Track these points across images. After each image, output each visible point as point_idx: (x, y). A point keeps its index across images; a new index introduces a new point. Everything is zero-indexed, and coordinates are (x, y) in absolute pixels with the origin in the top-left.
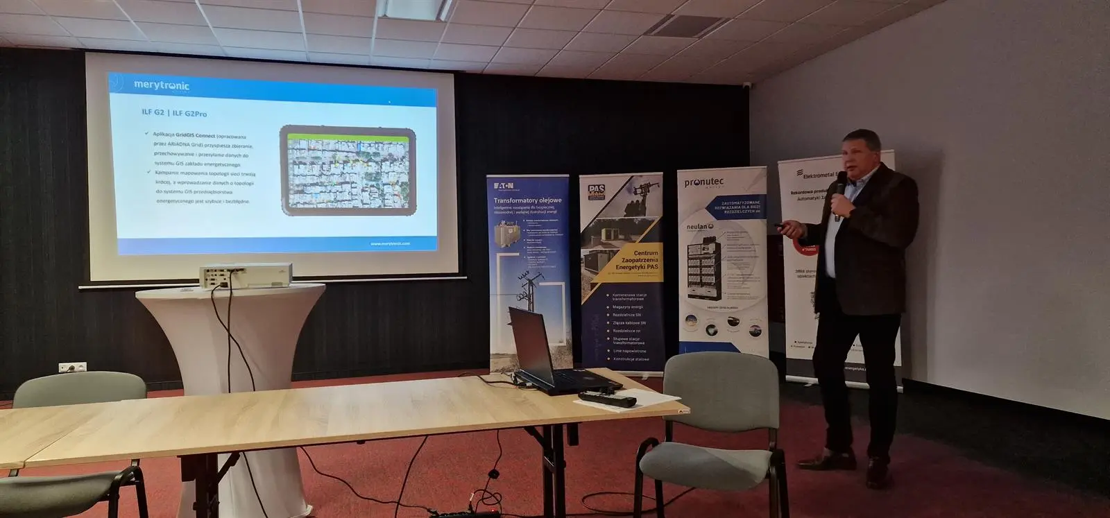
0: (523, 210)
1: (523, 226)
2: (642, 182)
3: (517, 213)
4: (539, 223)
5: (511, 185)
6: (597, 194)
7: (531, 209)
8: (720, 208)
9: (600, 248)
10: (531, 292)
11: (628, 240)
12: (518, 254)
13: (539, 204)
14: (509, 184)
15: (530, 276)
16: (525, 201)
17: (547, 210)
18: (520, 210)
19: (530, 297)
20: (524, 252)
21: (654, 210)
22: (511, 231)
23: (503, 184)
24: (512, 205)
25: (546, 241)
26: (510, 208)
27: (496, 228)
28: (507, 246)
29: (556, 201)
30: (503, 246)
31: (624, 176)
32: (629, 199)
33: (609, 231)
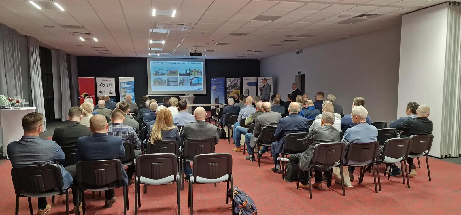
1: (217, 86)
2: (237, 79)
4: (220, 86)
5: (215, 80)
6: (230, 81)
7: (218, 84)
8: (249, 84)
9: (230, 90)
11: (234, 89)
12: (216, 91)
15: (218, 95)
16: (217, 82)
17: (221, 84)
21: (239, 84)
22: (215, 87)
25: (221, 89)
26: (215, 83)
27: (213, 87)
28: (214, 90)
29: (223, 82)
31: (234, 78)
32: (235, 82)
33: (231, 88)
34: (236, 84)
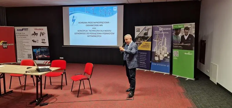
2: (148, 28)
6: (138, 31)
9: (138, 42)
11: (144, 41)
21: (150, 35)
31: (144, 27)
32: (145, 32)
33: (140, 39)
34: (146, 34)
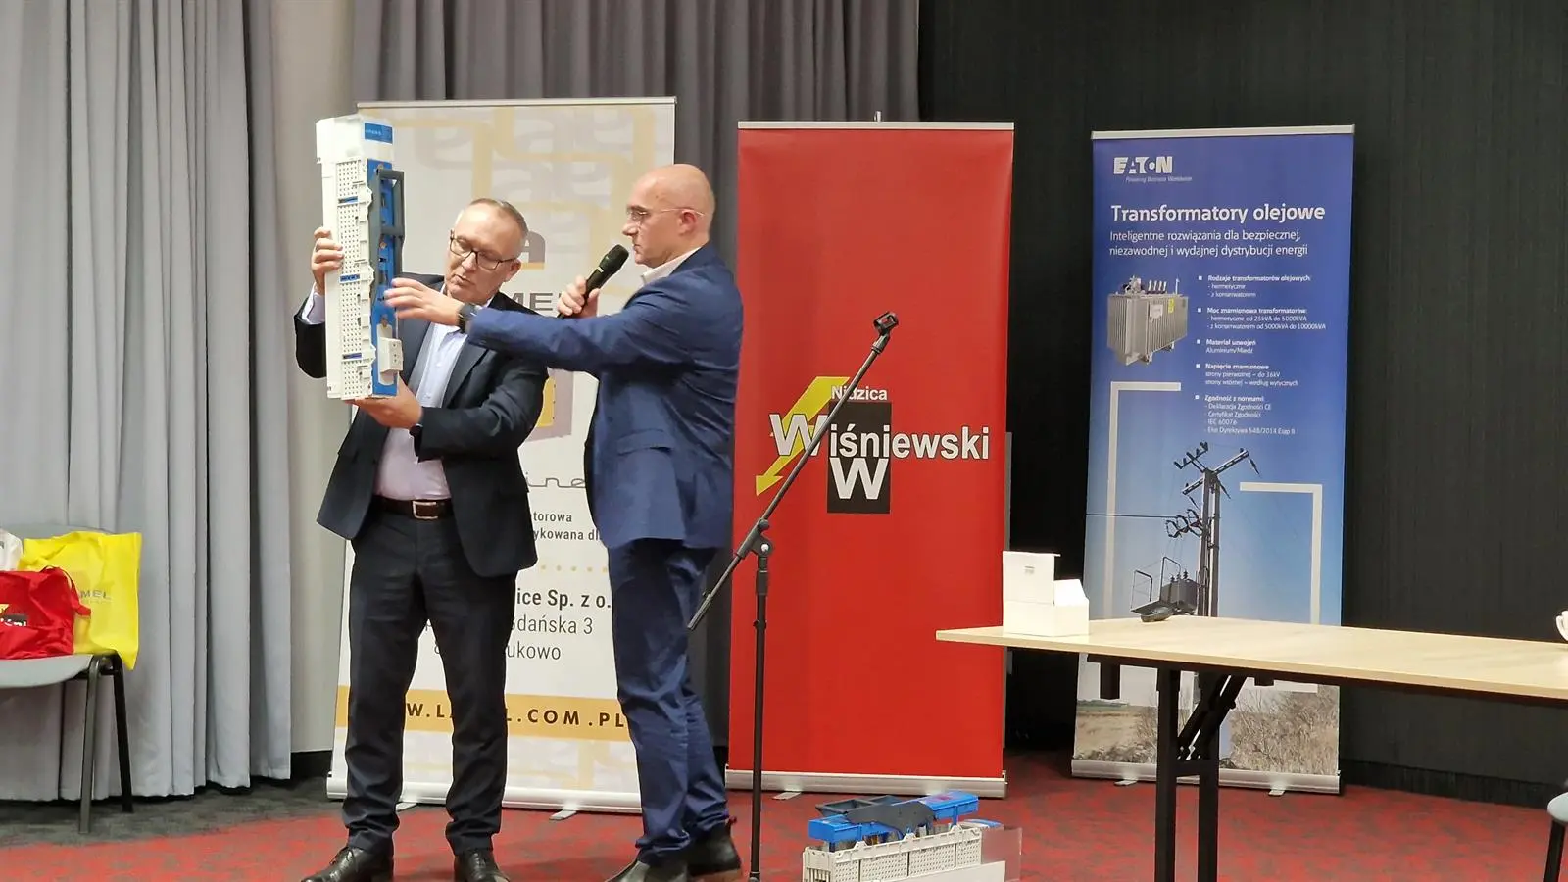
0: (1200, 244)
1: (1198, 295)
3: (1180, 252)
4: (1250, 286)
5: (1164, 164)
7: (1222, 243)
10: (1212, 515)
12: (1176, 387)
13: (1252, 225)
14: (1160, 159)
15: (1212, 461)
16: (1206, 215)
17: (1276, 244)
18: (1189, 244)
19: (1205, 528)
20: (1195, 382)
22: (1157, 311)
23: (1141, 160)
24: (1163, 226)
26: (1160, 236)
28: (1144, 359)
29: (1305, 213)
30: (1129, 361)
